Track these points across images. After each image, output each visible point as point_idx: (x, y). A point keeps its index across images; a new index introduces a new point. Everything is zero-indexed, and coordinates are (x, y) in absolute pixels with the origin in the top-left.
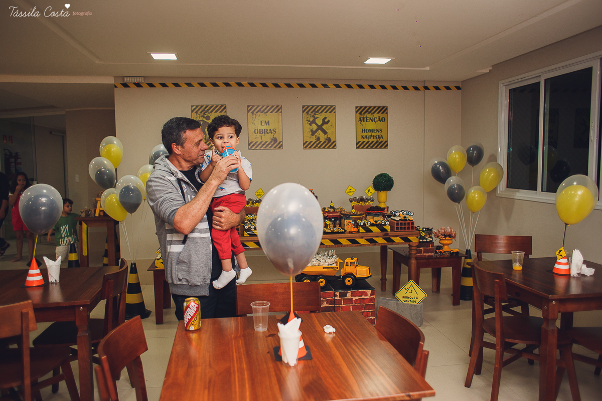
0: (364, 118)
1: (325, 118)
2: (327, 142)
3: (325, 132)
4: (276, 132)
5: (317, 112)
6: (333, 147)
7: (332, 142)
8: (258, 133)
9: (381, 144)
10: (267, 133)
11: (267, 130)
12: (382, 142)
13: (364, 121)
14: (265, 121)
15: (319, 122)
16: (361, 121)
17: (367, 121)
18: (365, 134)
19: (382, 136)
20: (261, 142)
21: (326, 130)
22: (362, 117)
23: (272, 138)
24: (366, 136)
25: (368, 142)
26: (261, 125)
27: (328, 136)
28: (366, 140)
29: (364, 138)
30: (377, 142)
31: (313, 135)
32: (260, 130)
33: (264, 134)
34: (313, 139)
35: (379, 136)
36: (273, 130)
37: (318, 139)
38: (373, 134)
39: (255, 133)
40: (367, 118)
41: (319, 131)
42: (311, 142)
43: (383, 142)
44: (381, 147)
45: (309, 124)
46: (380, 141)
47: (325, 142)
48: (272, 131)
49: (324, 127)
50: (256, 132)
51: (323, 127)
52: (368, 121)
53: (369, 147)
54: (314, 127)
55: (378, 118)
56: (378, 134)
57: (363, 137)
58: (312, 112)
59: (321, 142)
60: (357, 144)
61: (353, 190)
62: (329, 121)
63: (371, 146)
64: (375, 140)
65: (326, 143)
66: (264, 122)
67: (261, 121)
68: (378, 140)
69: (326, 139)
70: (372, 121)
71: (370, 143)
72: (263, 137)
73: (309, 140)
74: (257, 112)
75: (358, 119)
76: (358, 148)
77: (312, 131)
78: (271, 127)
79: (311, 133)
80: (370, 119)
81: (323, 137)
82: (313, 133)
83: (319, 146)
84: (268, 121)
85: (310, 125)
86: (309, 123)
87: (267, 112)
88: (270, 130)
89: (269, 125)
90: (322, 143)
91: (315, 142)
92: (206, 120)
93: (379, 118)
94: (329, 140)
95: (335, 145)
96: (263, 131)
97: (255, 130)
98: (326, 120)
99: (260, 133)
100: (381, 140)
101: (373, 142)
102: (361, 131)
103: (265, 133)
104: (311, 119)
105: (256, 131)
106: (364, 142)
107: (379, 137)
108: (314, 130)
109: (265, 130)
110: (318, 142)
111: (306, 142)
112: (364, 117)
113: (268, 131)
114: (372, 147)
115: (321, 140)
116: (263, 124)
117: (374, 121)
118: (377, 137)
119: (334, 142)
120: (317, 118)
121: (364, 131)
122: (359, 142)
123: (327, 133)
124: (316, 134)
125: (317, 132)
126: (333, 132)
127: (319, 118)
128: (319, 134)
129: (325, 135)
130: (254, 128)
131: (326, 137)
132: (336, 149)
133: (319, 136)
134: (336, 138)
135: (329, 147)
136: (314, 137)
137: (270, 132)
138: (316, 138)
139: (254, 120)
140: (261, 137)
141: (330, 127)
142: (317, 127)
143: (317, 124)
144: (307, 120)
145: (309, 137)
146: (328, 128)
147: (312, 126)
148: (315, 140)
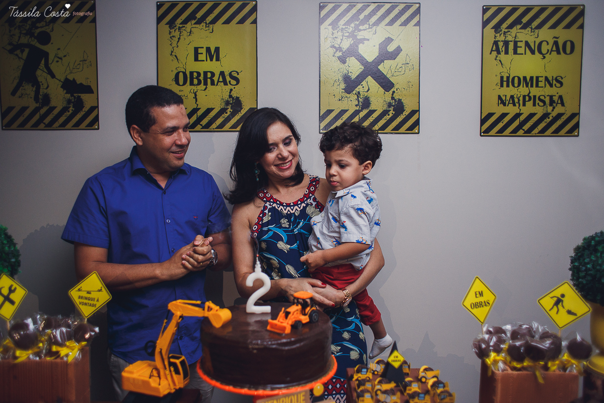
0: (506, 43)
1: (389, 40)
2: (391, 113)
3: (386, 84)
4: (238, 81)
5: (362, 24)
6: (411, 128)
7: (406, 113)
8: (185, 83)
9: (559, 123)
10: (213, 83)
11: (213, 74)
12: (560, 115)
13: (507, 53)
14: (208, 49)
15: (369, 52)
16: (499, 53)
17: (515, 52)
18: (508, 92)
19: (561, 97)
20: (196, 110)
21: (388, 76)
22: (502, 38)
23: (226, 97)
24: (512, 97)
25: (518, 115)
26: (196, 59)
27: (396, 97)
28: (512, 110)
29: (504, 105)
30: (546, 115)
31: (349, 89)
32: (191, 73)
33: (202, 86)
34: (350, 105)
35: (551, 97)
36: (230, 75)
37: (366, 103)
38: (535, 91)
39: (177, 83)
40: (516, 43)
41: (370, 79)
42: (344, 111)
43: (564, 118)
44: (556, 133)
45: (339, 58)
46: (554, 114)
47: (385, 113)
48: (228, 79)
49: (385, 68)
50: (181, 81)
51: (381, 67)
52: (519, 51)
53: (521, 132)
54: (355, 68)
55: (551, 42)
56: (549, 91)
57: (501, 101)
58: (347, 24)
59: (374, 111)
60: (483, 122)
61: (488, 296)
62: (398, 50)
63: (526, 127)
64: (539, 111)
65: (387, 117)
66: (204, 51)
67: (196, 49)
68: (550, 109)
69: (390, 105)
70: (533, 52)
71: (522, 118)
72: (201, 95)
73: (337, 107)
74: (185, 23)
75: (489, 45)
76: (485, 133)
77: (346, 78)
78: (226, 64)
79: (343, 86)
80: (527, 44)
81: (379, 100)
82: (351, 83)
84: (217, 50)
85: (343, 60)
86: (339, 54)
87: (214, 22)
88: (222, 74)
89: (218, 59)
90: (375, 115)
91: (357, 112)
92: (38, 45)
93: (556, 43)
94: (399, 107)
95: (417, 123)
96: (202, 78)
97: (177, 75)
98: (391, 48)
99: (192, 84)
100: (559, 109)
101: (532, 115)
102: (499, 81)
103: (206, 84)
104: (346, 45)
105: (181, 76)
106: (504, 115)
107: (552, 102)
108: (353, 76)
109: (205, 73)
110: (362, 114)
111: (329, 112)
112: (509, 38)
113: (216, 79)
114: (528, 133)
115: (372, 107)
116: (201, 57)
117: (540, 52)
118: (547, 100)
119: (413, 112)
120: (362, 41)
121: (506, 81)
122: (490, 115)
123: (392, 85)
124: (359, 89)
125: (364, 83)
126: (410, 84)
127: (368, 40)
128: (369, 90)
129: (386, 92)
130: (174, 70)
131: (389, 99)
132: (418, 133)
133: (369, 94)
134: (419, 103)
135: (397, 128)
136: (353, 97)
137: (221, 79)
138: (359, 101)
139: (174, 44)
140: (196, 95)
141: (403, 67)
142: (363, 68)
143: (361, 60)
144: (333, 47)
145: (338, 97)
146: (396, 70)
147: (346, 64)
148: (356, 106)
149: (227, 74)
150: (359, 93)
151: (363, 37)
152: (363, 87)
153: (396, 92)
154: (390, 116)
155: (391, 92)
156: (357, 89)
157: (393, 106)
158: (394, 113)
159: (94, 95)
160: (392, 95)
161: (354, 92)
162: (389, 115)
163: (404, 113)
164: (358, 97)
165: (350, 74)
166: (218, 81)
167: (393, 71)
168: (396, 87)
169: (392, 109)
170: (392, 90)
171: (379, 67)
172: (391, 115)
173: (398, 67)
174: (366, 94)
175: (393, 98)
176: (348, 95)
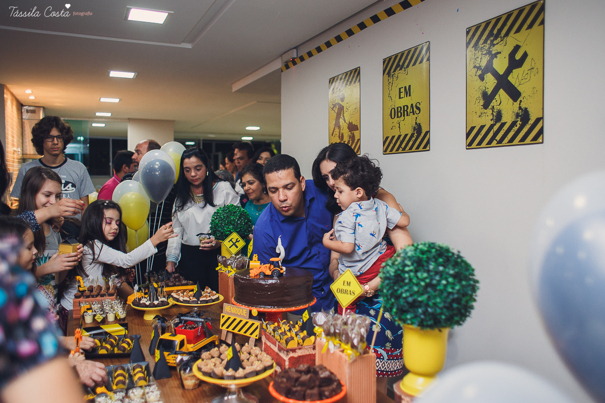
1: (517, 48)
2: (519, 124)
3: (514, 94)
4: (420, 110)
5: (496, 38)
6: (535, 138)
7: (531, 122)
8: (395, 117)
10: (407, 115)
11: (408, 107)
14: (405, 88)
15: (501, 65)
20: (400, 136)
21: (516, 86)
23: (414, 124)
26: (400, 97)
27: (523, 106)
31: (486, 106)
32: (397, 109)
33: (402, 117)
34: (487, 120)
36: (416, 106)
37: (499, 116)
39: (392, 118)
41: (501, 91)
42: (482, 127)
45: (479, 76)
47: (514, 124)
48: (415, 109)
49: (513, 77)
50: (393, 115)
51: (510, 78)
54: (490, 83)
58: (485, 42)
59: (505, 123)
62: (525, 55)
65: (515, 128)
66: (403, 90)
67: (400, 89)
69: (517, 115)
72: (402, 124)
73: (478, 124)
74: (395, 71)
77: (484, 94)
78: (413, 99)
79: (482, 102)
81: (509, 111)
82: (488, 99)
83: (498, 138)
84: (409, 87)
85: (482, 78)
86: (480, 72)
87: (408, 66)
88: (412, 106)
89: (410, 96)
90: (506, 128)
91: (492, 127)
94: (524, 116)
95: (541, 132)
96: (402, 111)
97: (391, 111)
98: (518, 56)
99: (398, 117)
103: (404, 116)
104: (484, 64)
105: (393, 111)
108: (489, 93)
109: (404, 107)
110: (496, 128)
111: (473, 127)
113: (409, 110)
115: (503, 120)
116: (402, 95)
119: (538, 120)
120: (496, 55)
123: (519, 94)
124: (494, 103)
125: (497, 97)
126: (535, 90)
127: (500, 53)
128: (501, 102)
129: (515, 103)
130: (390, 107)
131: (516, 109)
132: (542, 143)
133: (501, 107)
134: (543, 109)
135: (523, 139)
136: (489, 111)
137: (411, 111)
138: (493, 114)
139: (390, 89)
140: (399, 125)
141: (529, 74)
142: (496, 81)
143: (495, 74)
144: (474, 67)
145: (479, 114)
146: (523, 78)
147: (484, 81)
148: (491, 120)
149: (414, 105)
150: (493, 107)
151: (496, 51)
152: (496, 101)
153: (523, 100)
154: (517, 128)
155: (518, 102)
156: (492, 104)
157: (520, 116)
158: (521, 123)
159: (358, 131)
160: (520, 104)
161: (490, 107)
162: (516, 126)
163: (529, 123)
164: (493, 111)
165: (487, 91)
166: (410, 112)
167: (520, 79)
168: (523, 95)
169: (519, 119)
170: (519, 100)
171: (509, 78)
172: (518, 126)
173: (524, 75)
174: (498, 108)
175: (520, 108)
176: (485, 111)
